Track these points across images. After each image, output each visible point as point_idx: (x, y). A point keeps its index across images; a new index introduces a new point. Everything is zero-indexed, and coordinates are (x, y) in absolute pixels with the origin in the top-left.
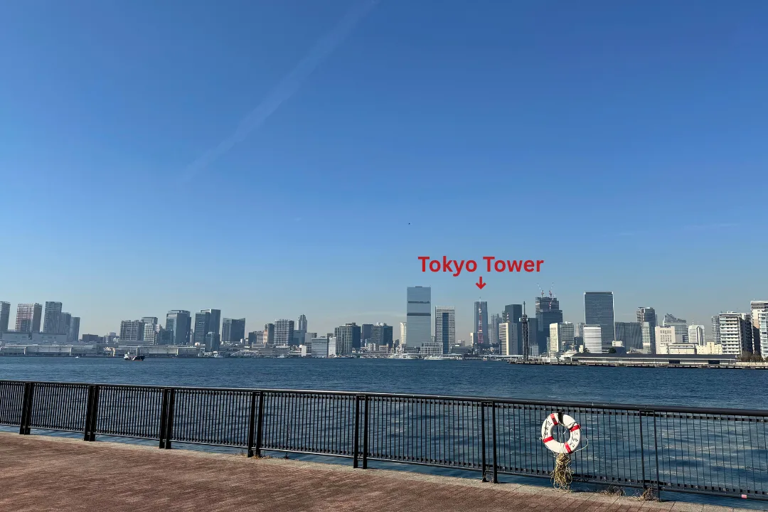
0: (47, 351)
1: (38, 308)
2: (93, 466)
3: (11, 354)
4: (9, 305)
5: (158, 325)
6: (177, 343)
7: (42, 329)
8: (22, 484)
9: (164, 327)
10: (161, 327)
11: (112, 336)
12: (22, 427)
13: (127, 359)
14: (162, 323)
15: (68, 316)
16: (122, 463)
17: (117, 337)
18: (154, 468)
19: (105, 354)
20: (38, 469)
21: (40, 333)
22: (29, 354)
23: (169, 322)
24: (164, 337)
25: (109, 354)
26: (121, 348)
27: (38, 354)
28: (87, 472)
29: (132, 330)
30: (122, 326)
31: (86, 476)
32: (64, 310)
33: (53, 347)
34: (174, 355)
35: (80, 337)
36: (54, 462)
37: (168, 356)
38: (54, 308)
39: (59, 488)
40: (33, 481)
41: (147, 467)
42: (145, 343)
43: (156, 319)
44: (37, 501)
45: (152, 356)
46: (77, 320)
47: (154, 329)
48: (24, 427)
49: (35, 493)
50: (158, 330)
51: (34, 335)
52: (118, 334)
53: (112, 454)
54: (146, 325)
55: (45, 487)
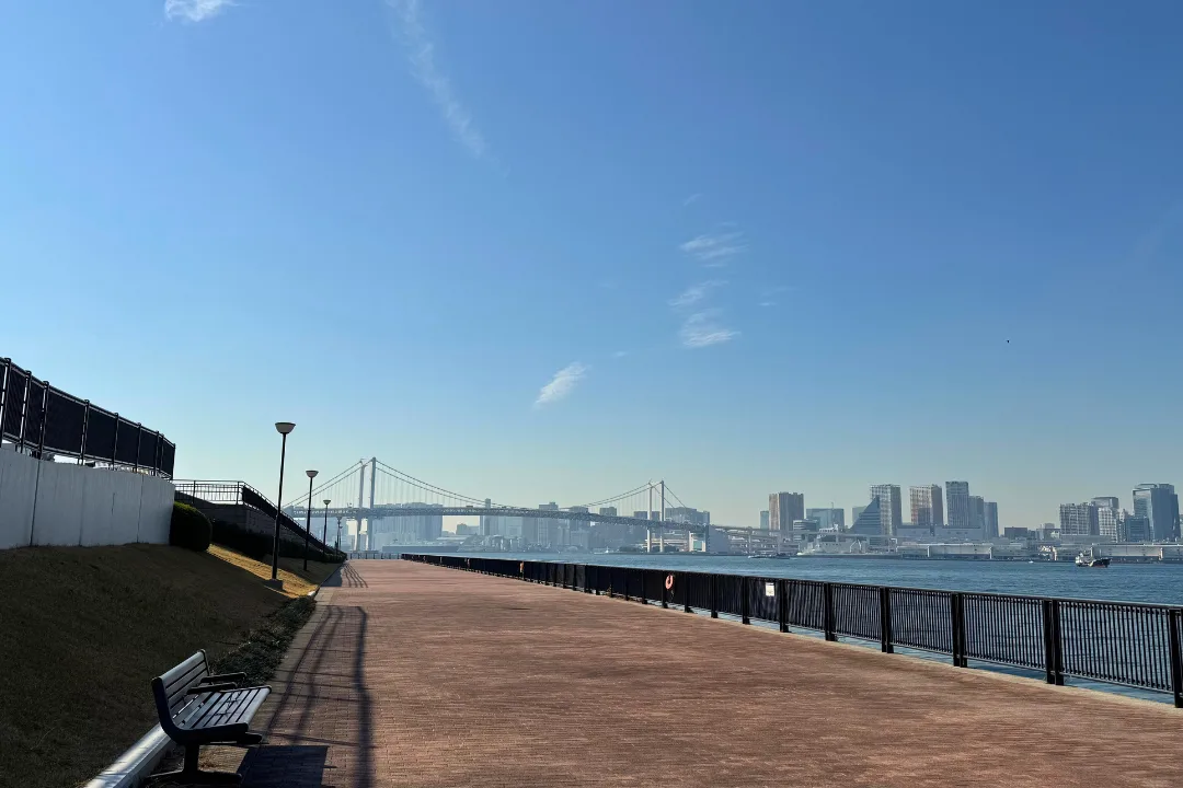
0: (957, 552)
1: (936, 491)
2: (1071, 723)
3: (911, 556)
4: (898, 489)
5: (1120, 510)
6: (1159, 538)
7: (946, 522)
8: (975, 735)
9: (1132, 513)
10: (1126, 513)
11: (1048, 529)
12: (955, 656)
13: (1080, 565)
14: (1127, 507)
15: (980, 501)
16: (1118, 724)
17: (1057, 531)
18: (1175, 739)
19: (1041, 557)
20: (992, 718)
21: (944, 527)
22: (935, 556)
23: (1139, 505)
24: (1134, 528)
25: (1048, 557)
26: (1067, 546)
27: (947, 557)
28: (1066, 730)
29: (1081, 518)
30: (1062, 513)
31: (1067, 737)
32: (972, 493)
33: (966, 547)
34: (1156, 559)
35: (1001, 532)
36: (1012, 709)
37: (1145, 559)
38: (958, 490)
39: (1030, 748)
40: (991, 732)
41: (1162, 735)
42: (1103, 539)
43: (1115, 501)
44: (1004, 762)
45: (1118, 560)
46: (993, 506)
47: (1114, 515)
48: (958, 656)
49: (998, 750)
50: (1122, 517)
51: (936, 530)
52: (1058, 526)
53: (1096, 708)
54: (1100, 510)
55: (1011, 743)
